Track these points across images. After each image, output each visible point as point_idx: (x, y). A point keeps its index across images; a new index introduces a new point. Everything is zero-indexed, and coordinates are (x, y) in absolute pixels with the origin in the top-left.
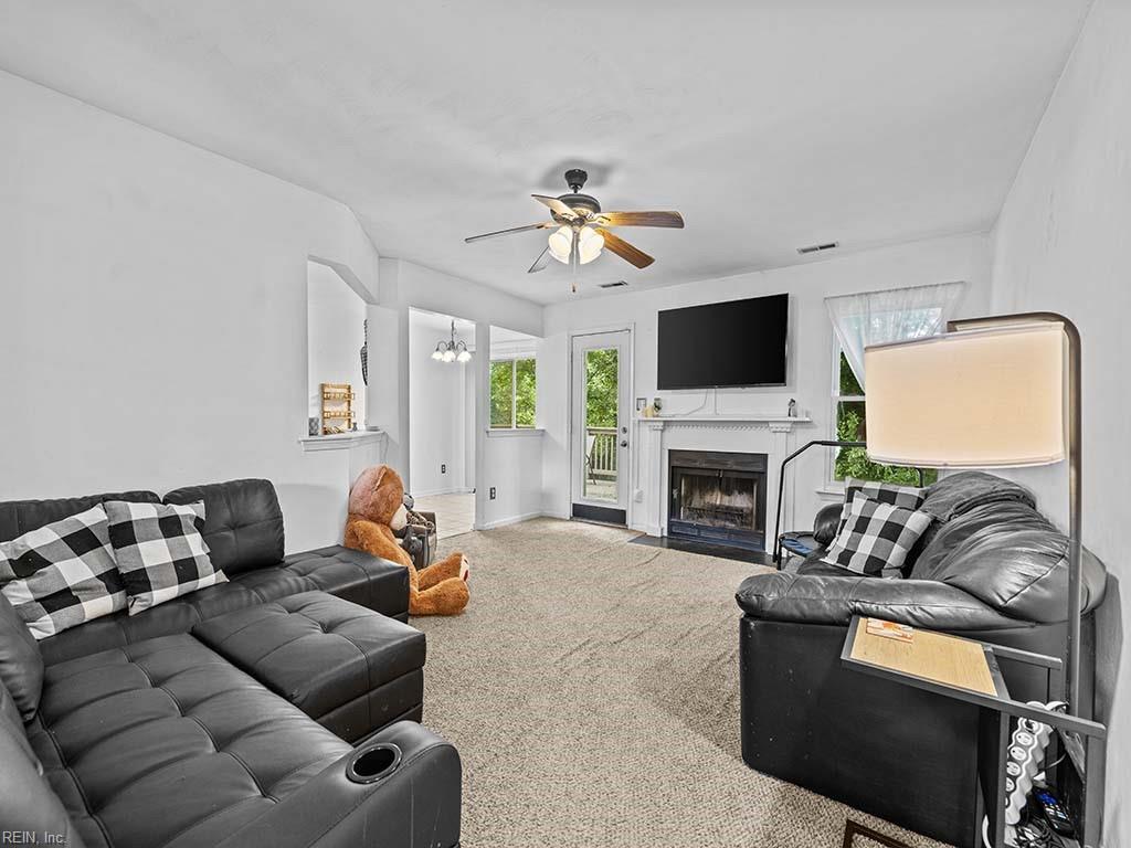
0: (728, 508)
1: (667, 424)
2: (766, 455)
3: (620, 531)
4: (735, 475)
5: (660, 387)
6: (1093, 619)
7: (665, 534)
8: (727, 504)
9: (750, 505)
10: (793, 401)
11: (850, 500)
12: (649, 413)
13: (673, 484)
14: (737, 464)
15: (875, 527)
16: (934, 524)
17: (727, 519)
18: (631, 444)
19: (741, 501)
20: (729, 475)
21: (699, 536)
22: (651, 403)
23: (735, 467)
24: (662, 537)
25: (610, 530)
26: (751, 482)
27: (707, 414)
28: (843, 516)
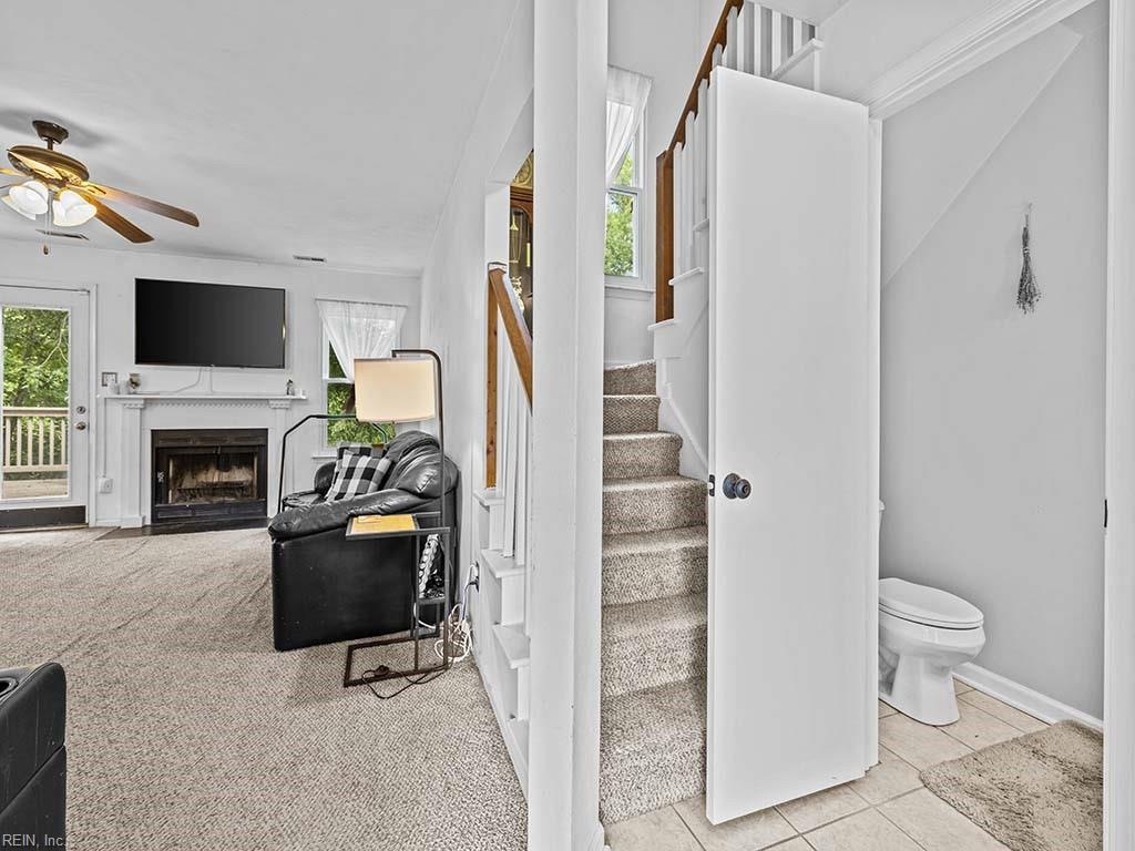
0: (226, 483)
1: (148, 402)
2: (267, 430)
3: (77, 532)
4: (234, 451)
5: (139, 360)
6: (455, 493)
7: (148, 522)
8: (224, 480)
9: (250, 478)
10: (290, 381)
11: (341, 457)
12: (122, 389)
13: (156, 468)
14: (237, 439)
15: (358, 473)
16: (393, 464)
17: (226, 495)
18: (93, 426)
19: (240, 476)
20: (227, 451)
21: (193, 517)
22: (124, 378)
23: (234, 443)
24: (144, 527)
25: (59, 533)
26: (252, 455)
27: (201, 391)
28: (336, 470)
